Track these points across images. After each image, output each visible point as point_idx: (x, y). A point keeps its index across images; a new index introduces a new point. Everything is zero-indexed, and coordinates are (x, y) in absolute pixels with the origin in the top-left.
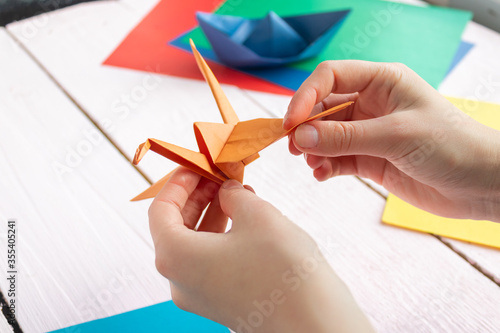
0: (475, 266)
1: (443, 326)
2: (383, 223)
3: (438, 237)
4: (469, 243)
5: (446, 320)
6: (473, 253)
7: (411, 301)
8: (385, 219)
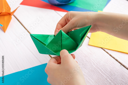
0: (110, 55)
1: (102, 70)
2: (89, 45)
3: (102, 48)
4: (109, 49)
5: (103, 69)
6: (110, 52)
7: (95, 64)
8: (89, 44)
